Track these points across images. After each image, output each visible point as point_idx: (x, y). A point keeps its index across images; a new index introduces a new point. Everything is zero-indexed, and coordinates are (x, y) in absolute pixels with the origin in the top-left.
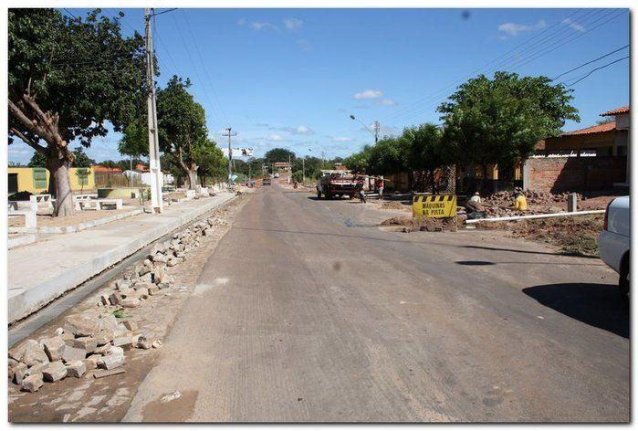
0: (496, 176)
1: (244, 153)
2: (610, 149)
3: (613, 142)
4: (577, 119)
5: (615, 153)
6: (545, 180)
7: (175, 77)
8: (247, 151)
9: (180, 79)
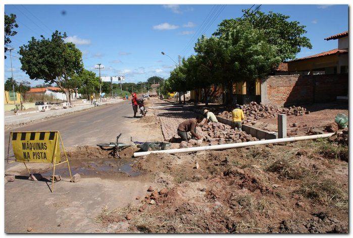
0: (245, 92)
1: (119, 79)
2: (335, 69)
3: (337, 63)
4: (310, 47)
5: (339, 71)
6: (280, 95)
7: (57, 31)
8: (121, 78)
9: (60, 33)
